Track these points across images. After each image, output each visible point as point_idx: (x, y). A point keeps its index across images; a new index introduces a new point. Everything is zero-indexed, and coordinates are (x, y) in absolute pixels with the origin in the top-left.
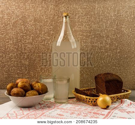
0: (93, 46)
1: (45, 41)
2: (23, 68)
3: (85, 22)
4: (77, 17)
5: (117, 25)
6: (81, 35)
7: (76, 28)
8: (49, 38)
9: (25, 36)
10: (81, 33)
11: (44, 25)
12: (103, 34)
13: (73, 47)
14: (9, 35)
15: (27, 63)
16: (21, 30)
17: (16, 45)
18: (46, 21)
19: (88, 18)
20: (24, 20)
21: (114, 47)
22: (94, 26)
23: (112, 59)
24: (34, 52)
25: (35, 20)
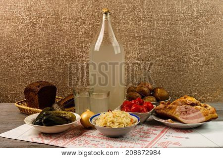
0: (141, 49)
1: (82, 43)
2: (56, 77)
3: (132, 20)
4: (122, 14)
5: (171, 23)
6: (127, 36)
7: (121, 28)
8: (87, 40)
9: (59, 38)
10: (127, 33)
11: (82, 24)
12: (154, 34)
13: (116, 53)
14: (39, 37)
15: (61, 71)
16: (53, 29)
17: (47, 48)
18: (83, 18)
19: (135, 14)
20: (57, 18)
21: (166, 50)
22: (142, 25)
23: (164, 65)
24: (70, 57)
25: (70, 18)
